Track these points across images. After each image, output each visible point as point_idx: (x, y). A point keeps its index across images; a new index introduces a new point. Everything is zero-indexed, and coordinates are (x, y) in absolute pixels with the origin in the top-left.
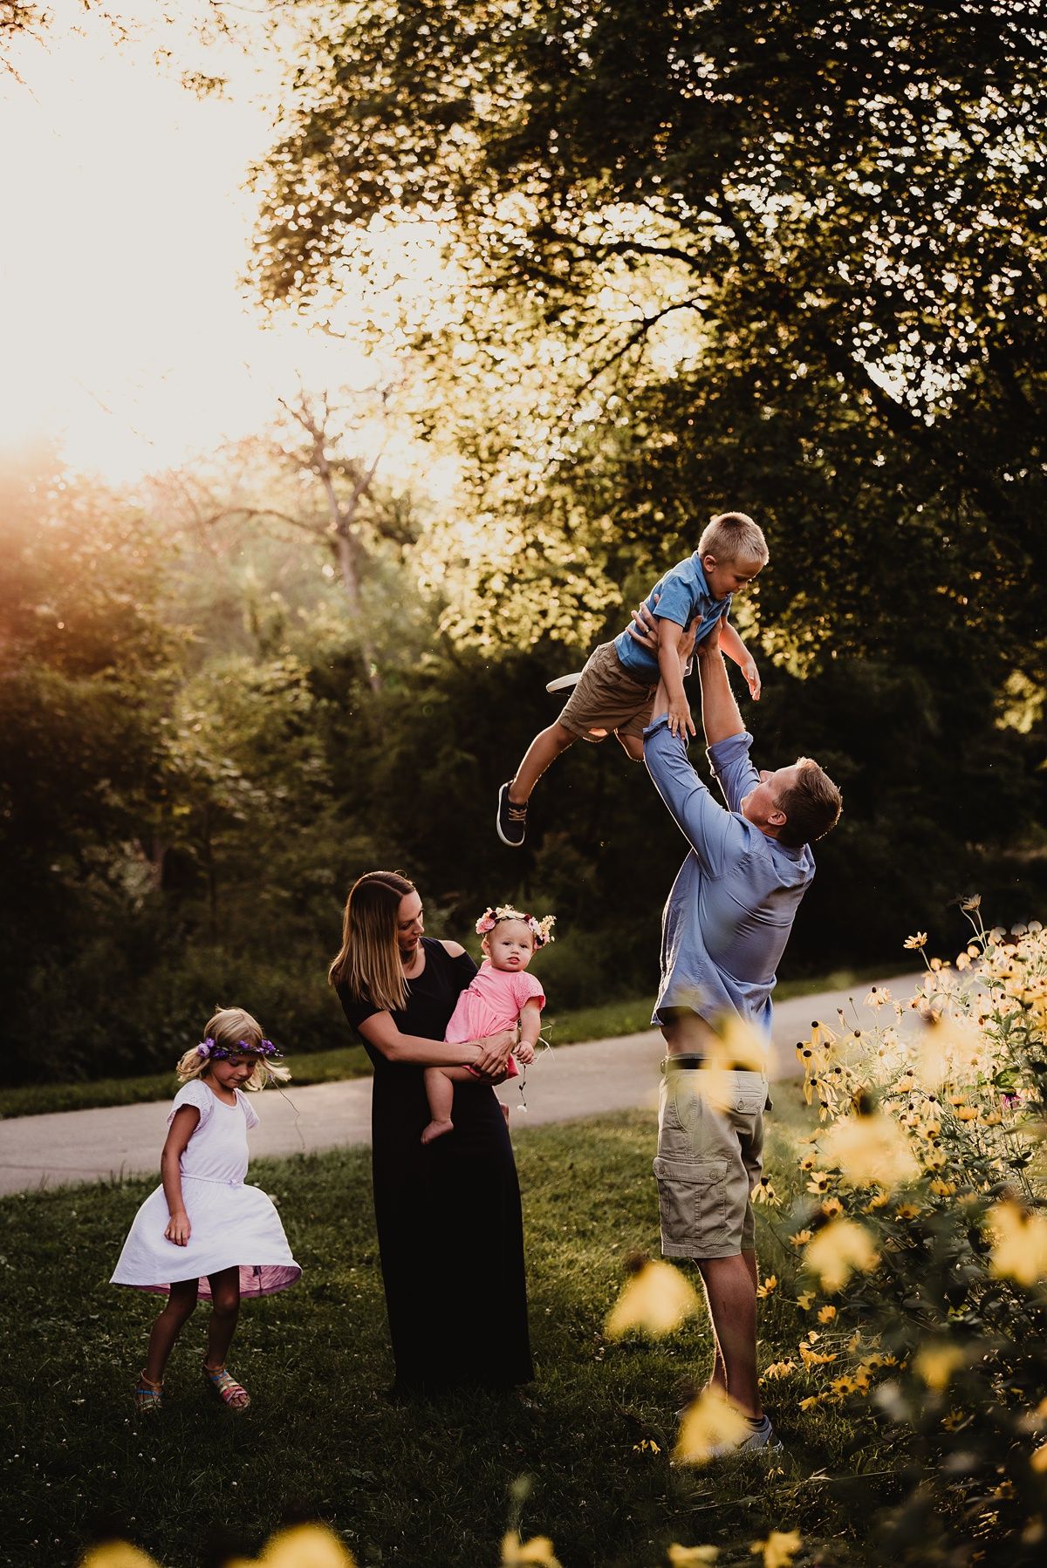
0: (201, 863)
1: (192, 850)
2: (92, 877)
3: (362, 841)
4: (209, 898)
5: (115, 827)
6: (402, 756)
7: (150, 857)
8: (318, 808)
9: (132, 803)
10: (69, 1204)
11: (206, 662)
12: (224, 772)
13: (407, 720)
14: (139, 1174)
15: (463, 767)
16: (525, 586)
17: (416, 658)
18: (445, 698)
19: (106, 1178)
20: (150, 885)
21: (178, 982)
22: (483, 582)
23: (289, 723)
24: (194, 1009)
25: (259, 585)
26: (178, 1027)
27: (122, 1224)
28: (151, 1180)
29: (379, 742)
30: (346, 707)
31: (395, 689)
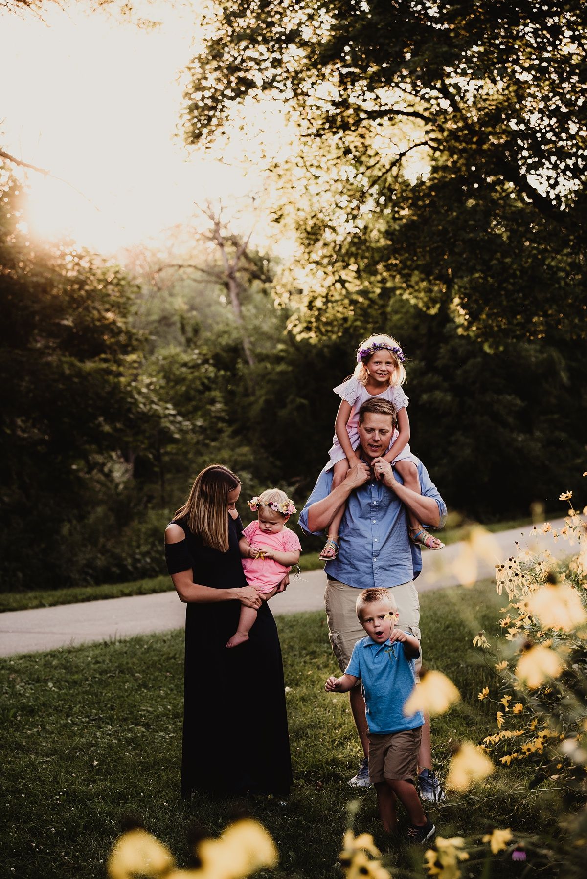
0: (156, 463)
1: (151, 456)
2: (95, 471)
3: (245, 449)
4: (160, 483)
5: (106, 444)
6: (267, 402)
7: (127, 461)
8: (220, 431)
9: (116, 430)
10: (87, 654)
11: (156, 350)
12: (167, 412)
13: (269, 381)
14: (126, 636)
15: (301, 407)
16: (334, 304)
17: (274, 347)
18: (290, 368)
19: (107, 639)
20: (127, 476)
21: (143, 530)
22: (311, 302)
23: (203, 384)
24: (153, 544)
25: (185, 307)
26: (144, 555)
27: (117, 665)
28: (132, 639)
29: (253, 394)
30: (234, 375)
31: (262, 365)
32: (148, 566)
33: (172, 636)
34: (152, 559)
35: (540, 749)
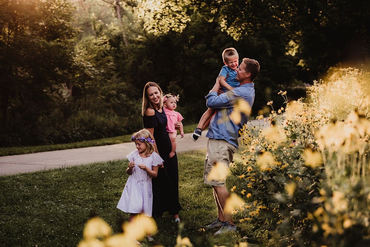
0: (82, 89)
1: (80, 86)
2: (55, 92)
3: (123, 83)
4: (84, 98)
5: (60, 80)
6: (133, 62)
7: (69, 88)
8: (112, 75)
9: (64, 73)
10: (52, 174)
11: (82, 37)
12: (88, 65)
13: (134, 53)
14: (69, 166)
15: (149, 64)
16: (166, 17)
17: (137, 37)
18: (144, 47)
19: (61, 167)
20: (69, 95)
21: (76, 120)
22: (155, 16)
23: (104, 53)
24: (81, 126)
25: (96, 18)
26: (77, 131)
27: (65, 178)
28: (72, 167)
29: (127, 58)
30: (119, 49)
31: (132, 45)
32: (78, 136)
33: (90, 166)
34: (81, 133)
35: (258, 214)
